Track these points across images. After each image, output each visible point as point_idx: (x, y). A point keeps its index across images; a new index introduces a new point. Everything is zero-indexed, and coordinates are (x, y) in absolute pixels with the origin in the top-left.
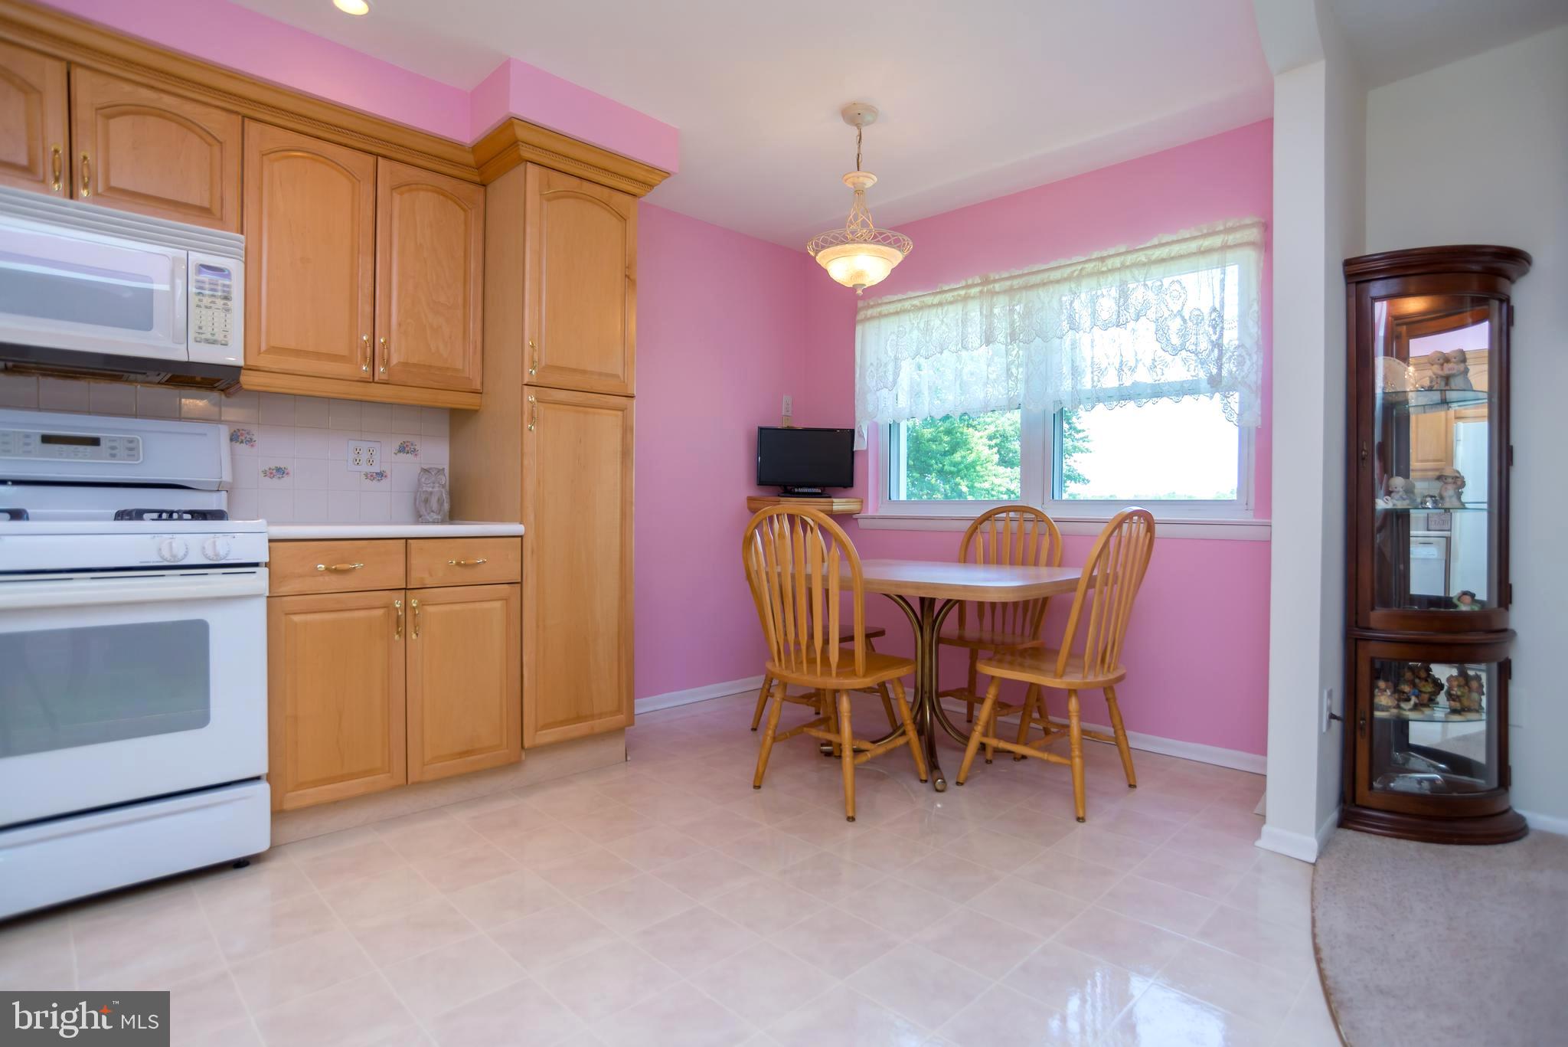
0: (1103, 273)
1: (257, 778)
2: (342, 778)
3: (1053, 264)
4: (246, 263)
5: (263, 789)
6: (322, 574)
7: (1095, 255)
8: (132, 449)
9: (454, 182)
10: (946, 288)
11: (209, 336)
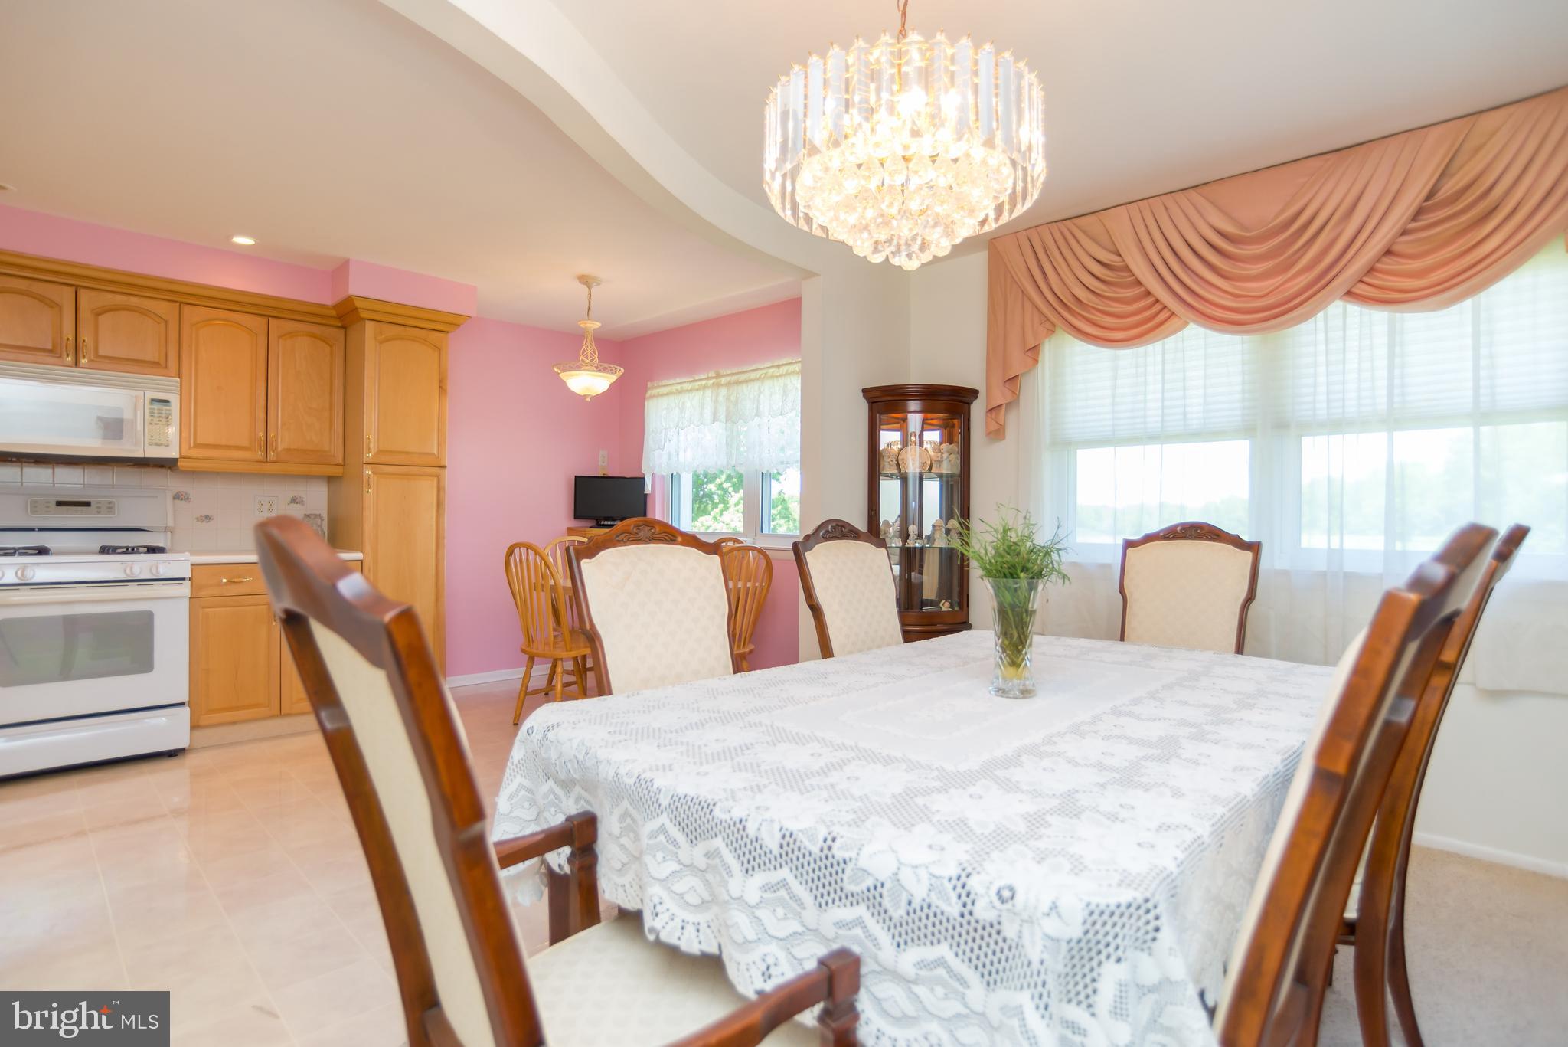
0: (777, 377)
1: (182, 704)
2: (238, 708)
3: (754, 367)
4: (181, 395)
5: (185, 711)
6: (226, 584)
7: (776, 363)
8: (110, 508)
9: (323, 328)
10: (697, 378)
11: (157, 441)
